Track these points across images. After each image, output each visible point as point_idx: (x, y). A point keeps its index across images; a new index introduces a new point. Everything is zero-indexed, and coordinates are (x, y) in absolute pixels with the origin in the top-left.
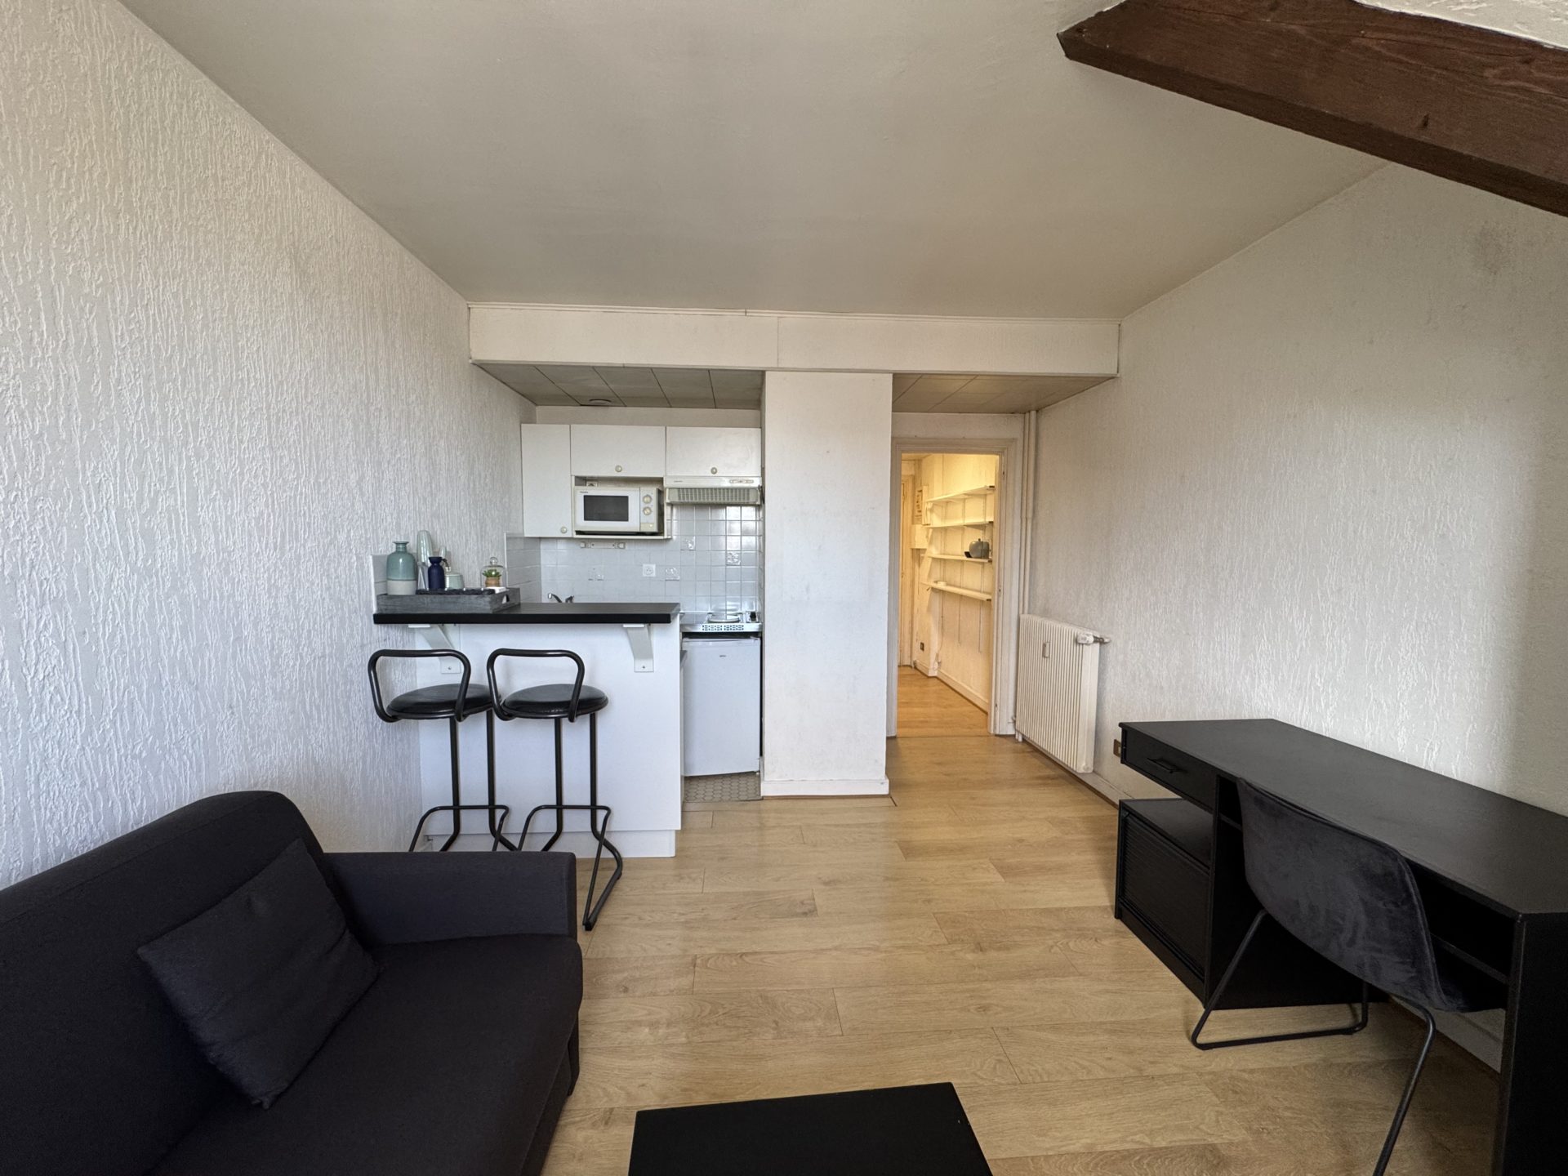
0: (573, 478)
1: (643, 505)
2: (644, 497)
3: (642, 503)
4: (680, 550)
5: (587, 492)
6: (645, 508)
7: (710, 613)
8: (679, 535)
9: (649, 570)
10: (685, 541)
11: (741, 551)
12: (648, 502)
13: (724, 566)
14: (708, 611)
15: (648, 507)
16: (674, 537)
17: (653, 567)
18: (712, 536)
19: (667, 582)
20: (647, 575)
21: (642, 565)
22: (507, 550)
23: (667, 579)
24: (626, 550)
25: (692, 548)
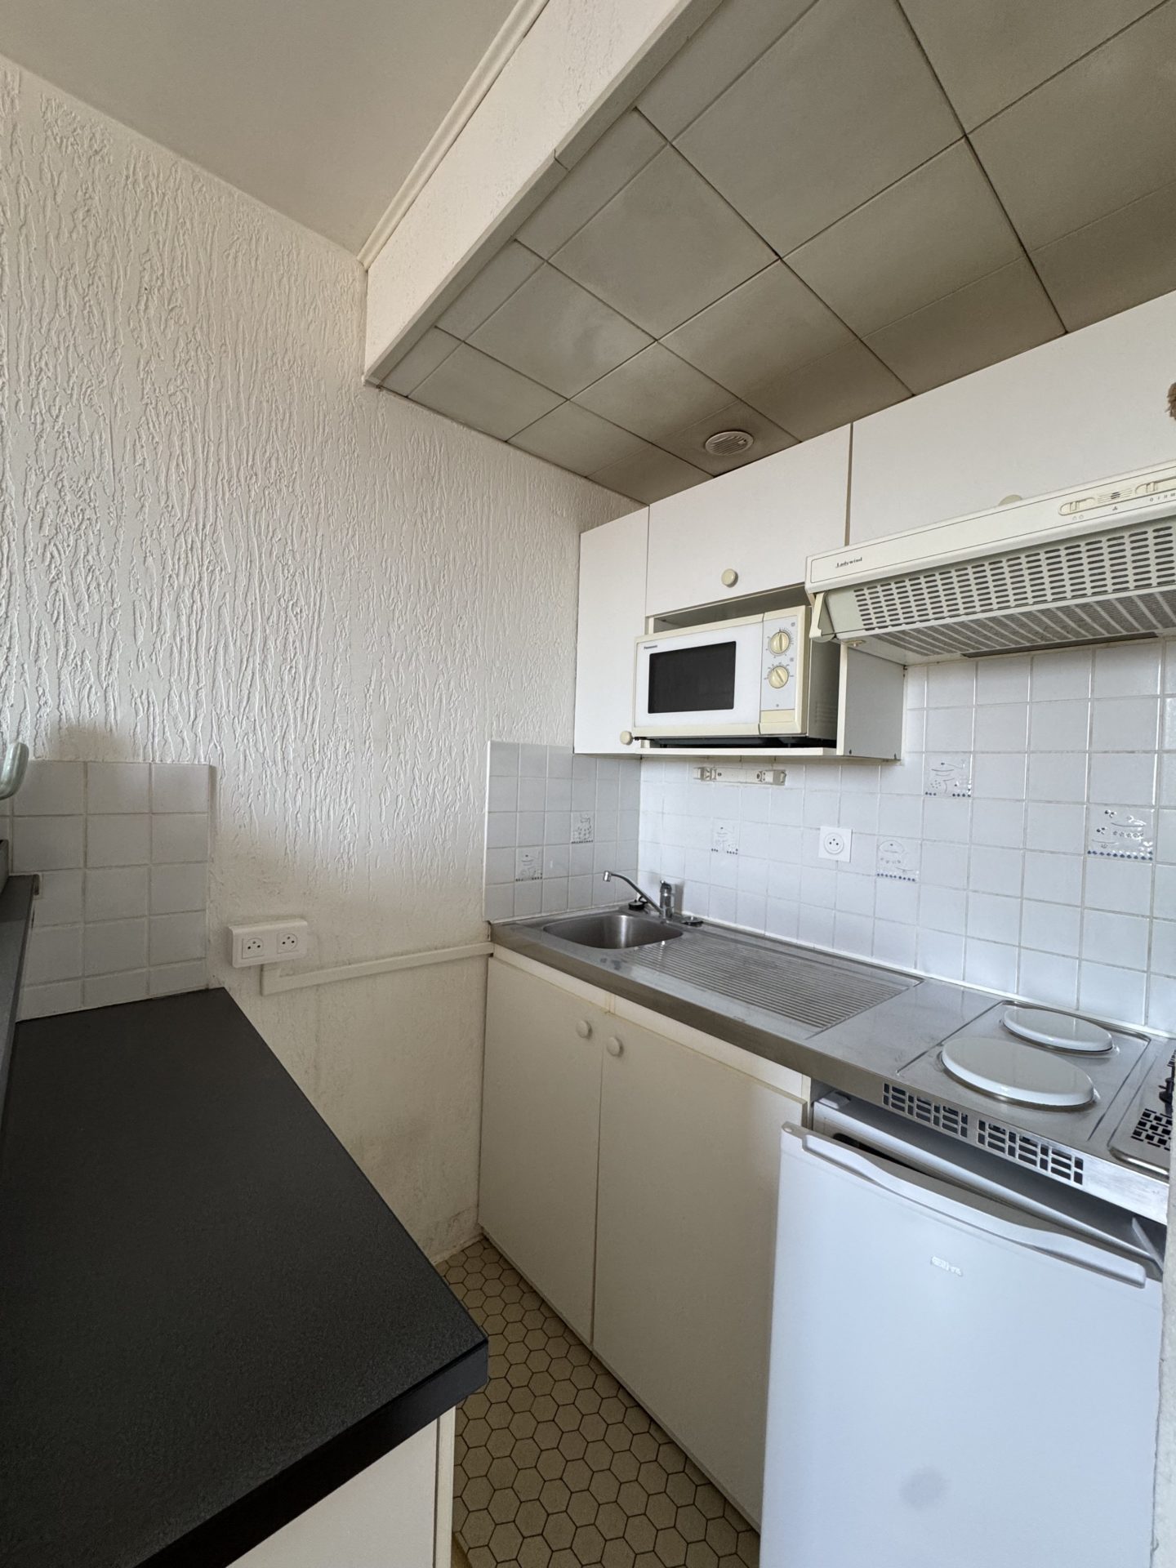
0: (651, 621)
1: (772, 661)
2: (772, 639)
3: (767, 654)
4: (923, 793)
5: (656, 646)
6: (774, 669)
7: (1011, 1003)
8: (922, 752)
9: (834, 843)
10: (939, 767)
11: (1159, 807)
12: (781, 652)
13: (1079, 855)
14: (1006, 991)
15: (780, 666)
16: (905, 756)
17: (845, 834)
18: (1033, 752)
19: (879, 879)
20: (828, 856)
21: (819, 829)
22: (490, 776)
23: (881, 872)
24: (787, 789)
25: (964, 792)
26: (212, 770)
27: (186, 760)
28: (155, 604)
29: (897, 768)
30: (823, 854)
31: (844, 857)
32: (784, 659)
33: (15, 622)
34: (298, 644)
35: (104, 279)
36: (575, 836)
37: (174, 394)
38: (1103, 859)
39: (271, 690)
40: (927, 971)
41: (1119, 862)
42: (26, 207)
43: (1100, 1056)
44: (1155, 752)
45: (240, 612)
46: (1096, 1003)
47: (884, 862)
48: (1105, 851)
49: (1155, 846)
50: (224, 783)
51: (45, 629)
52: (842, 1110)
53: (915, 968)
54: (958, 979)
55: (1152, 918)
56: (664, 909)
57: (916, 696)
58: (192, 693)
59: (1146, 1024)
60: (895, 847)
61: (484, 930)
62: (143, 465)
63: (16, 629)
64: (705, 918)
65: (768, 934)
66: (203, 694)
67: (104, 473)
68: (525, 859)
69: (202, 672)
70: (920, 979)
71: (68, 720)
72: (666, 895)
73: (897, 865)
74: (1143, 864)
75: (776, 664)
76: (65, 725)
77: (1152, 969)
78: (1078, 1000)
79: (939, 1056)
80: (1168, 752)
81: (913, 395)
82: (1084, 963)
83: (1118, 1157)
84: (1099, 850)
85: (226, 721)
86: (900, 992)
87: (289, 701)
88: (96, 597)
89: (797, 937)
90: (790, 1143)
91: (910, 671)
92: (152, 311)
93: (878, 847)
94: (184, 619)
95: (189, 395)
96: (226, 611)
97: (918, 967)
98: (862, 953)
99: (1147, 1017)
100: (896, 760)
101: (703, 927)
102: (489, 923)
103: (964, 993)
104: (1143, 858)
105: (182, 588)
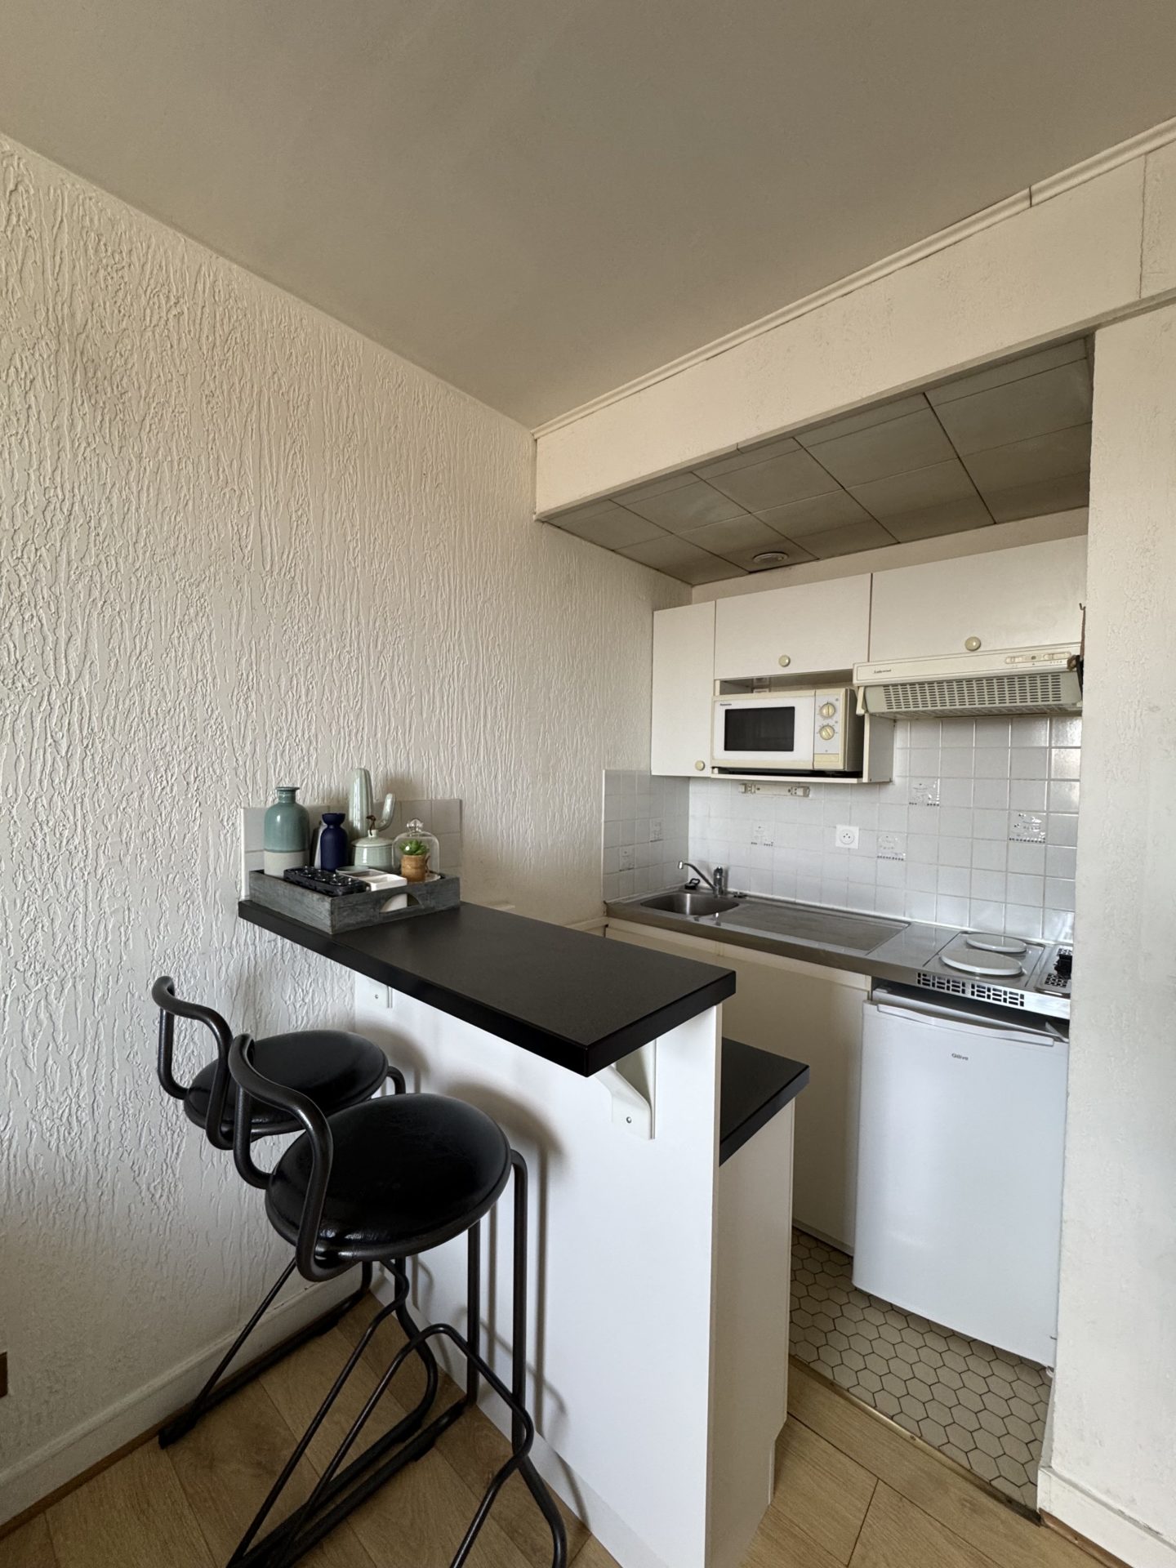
0: (718, 683)
1: (820, 722)
3: (818, 717)
4: (908, 803)
5: (730, 705)
6: (823, 727)
7: (966, 932)
8: (906, 777)
9: (847, 837)
10: (918, 786)
11: (1048, 812)
12: (829, 717)
13: (1004, 841)
14: (962, 926)
15: (828, 725)
16: (896, 779)
17: (855, 831)
18: (977, 778)
19: (880, 860)
20: (842, 845)
21: (835, 827)
22: (605, 796)
23: (880, 855)
24: (811, 800)
25: (934, 802)
26: (461, 801)
27: (447, 797)
28: (431, 691)
29: (890, 787)
30: (838, 844)
31: (855, 845)
32: (831, 722)
33: (366, 711)
34: (502, 710)
35: (404, 472)
36: (652, 837)
37: (439, 544)
38: (1017, 843)
39: (489, 743)
40: (911, 917)
41: (1027, 844)
42: (367, 429)
43: (1020, 955)
44: (1046, 780)
45: (473, 690)
46: (1015, 927)
47: (882, 849)
48: (1019, 839)
49: (1047, 835)
50: (466, 811)
51: (379, 713)
52: (889, 993)
53: (904, 916)
54: (932, 921)
55: (1045, 876)
56: (717, 887)
57: (903, 741)
58: (450, 750)
59: (1043, 937)
60: (890, 839)
61: (603, 908)
62: (424, 596)
63: (366, 715)
64: (747, 892)
65: (798, 901)
66: (455, 749)
67: (406, 604)
68: (624, 854)
69: (455, 735)
70: (909, 923)
71: (391, 773)
72: (718, 877)
73: (891, 850)
74: (1040, 845)
75: (825, 724)
76: (389, 778)
77: (1047, 904)
78: (1005, 927)
79: (940, 959)
80: (1054, 780)
81: (899, 543)
82: (1009, 905)
83: (1039, 991)
84: (1016, 838)
85: (466, 767)
86: (898, 932)
87: (498, 750)
88: (403, 689)
89: (820, 901)
90: (870, 1009)
91: (899, 724)
92: (427, 490)
93: (878, 839)
94: (445, 698)
95: (446, 544)
96: (466, 691)
97: (907, 914)
98: (868, 909)
99: (1043, 934)
100: (891, 781)
101: (748, 898)
102: (605, 902)
103: (937, 929)
104: (1040, 842)
105: (444, 678)
